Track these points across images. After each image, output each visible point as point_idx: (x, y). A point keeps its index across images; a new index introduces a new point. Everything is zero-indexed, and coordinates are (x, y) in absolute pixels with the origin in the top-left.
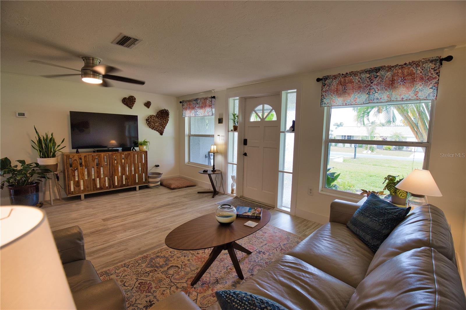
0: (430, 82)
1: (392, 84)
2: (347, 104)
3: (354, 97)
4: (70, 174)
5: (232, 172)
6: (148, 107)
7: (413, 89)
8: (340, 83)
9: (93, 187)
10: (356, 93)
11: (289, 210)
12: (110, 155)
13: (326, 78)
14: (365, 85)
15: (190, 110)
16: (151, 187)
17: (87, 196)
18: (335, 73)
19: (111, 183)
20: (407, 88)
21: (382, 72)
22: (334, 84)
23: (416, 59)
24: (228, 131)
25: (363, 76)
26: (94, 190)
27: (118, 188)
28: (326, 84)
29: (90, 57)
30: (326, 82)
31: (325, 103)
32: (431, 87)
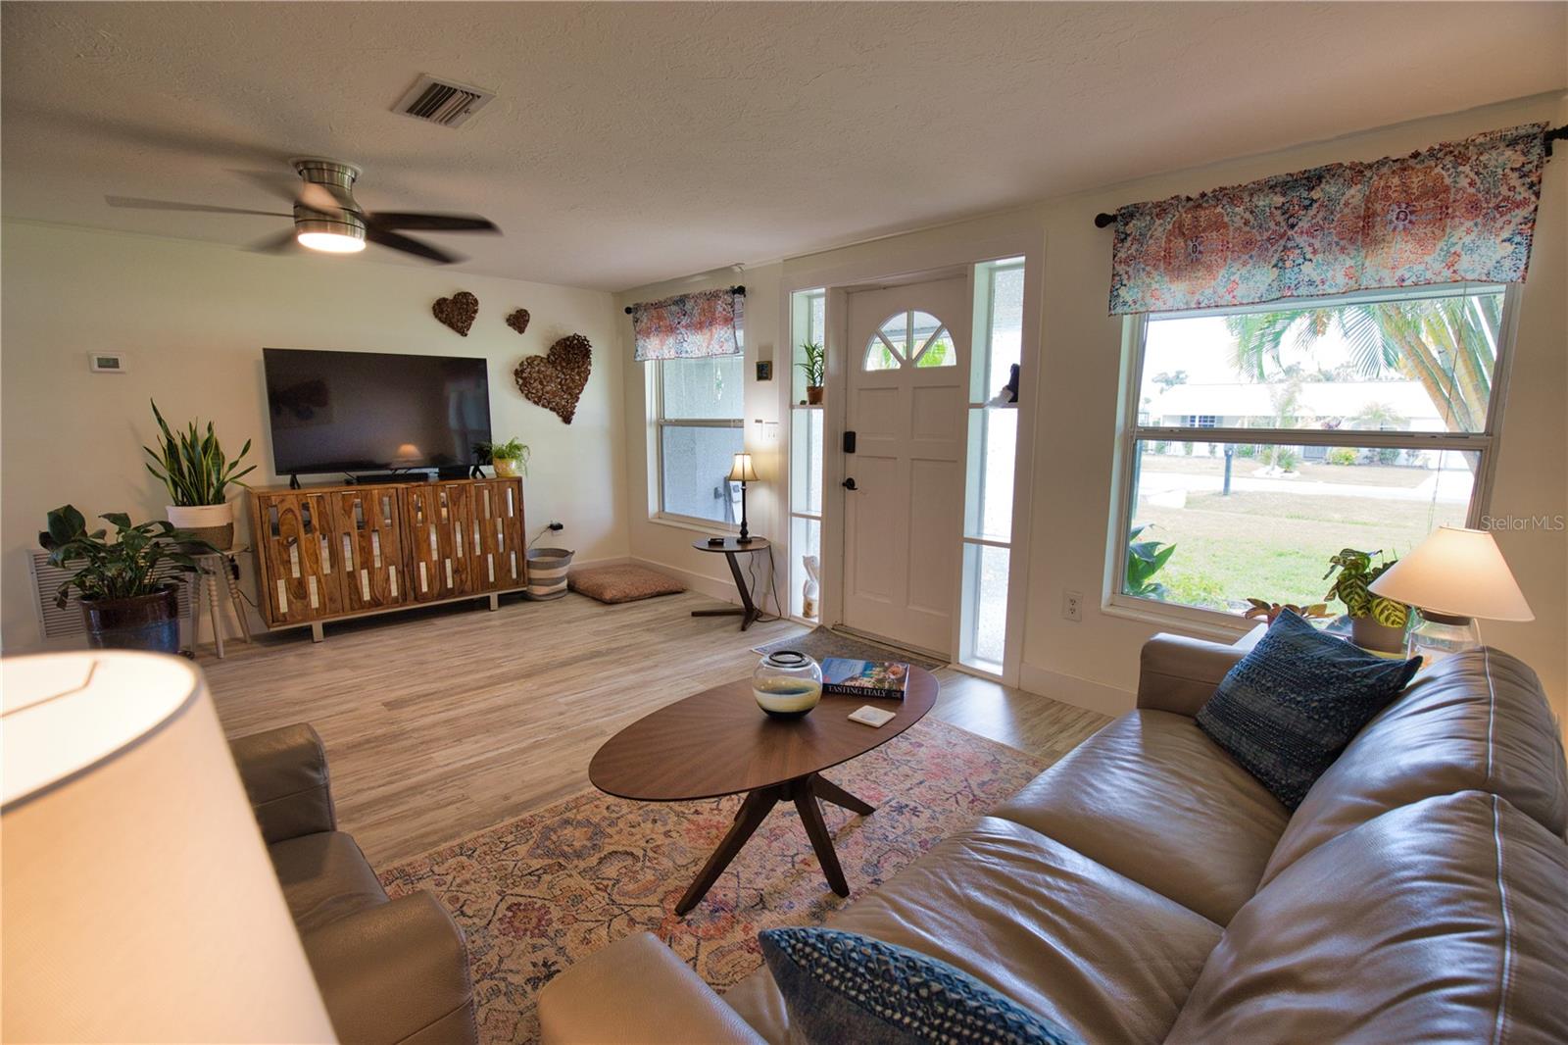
0: (1505, 218)
1: (1364, 230)
2: (1203, 305)
3: (1229, 279)
4: (273, 557)
5: (805, 544)
6: (521, 331)
7: (1441, 244)
8: (1179, 229)
9: (351, 599)
10: (1237, 265)
11: (998, 670)
12: (400, 491)
13: (1128, 214)
14: (1266, 235)
15: (661, 335)
16: (540, 596)
17: (330, 630)
18: (1162, 194)
19: (408, 584)
20: (1421, 242)
21: (1330, 188)
22: (1157, 234)
23: (1455, 135)
24: (792, 407)
25: (1261, 202)
26: (353, 609)
27: (432, 601)
28: (1127, 235)
29: (322, 163)
30: (1130, 228)
31: (1125, 303)
32: (1506, 235)
